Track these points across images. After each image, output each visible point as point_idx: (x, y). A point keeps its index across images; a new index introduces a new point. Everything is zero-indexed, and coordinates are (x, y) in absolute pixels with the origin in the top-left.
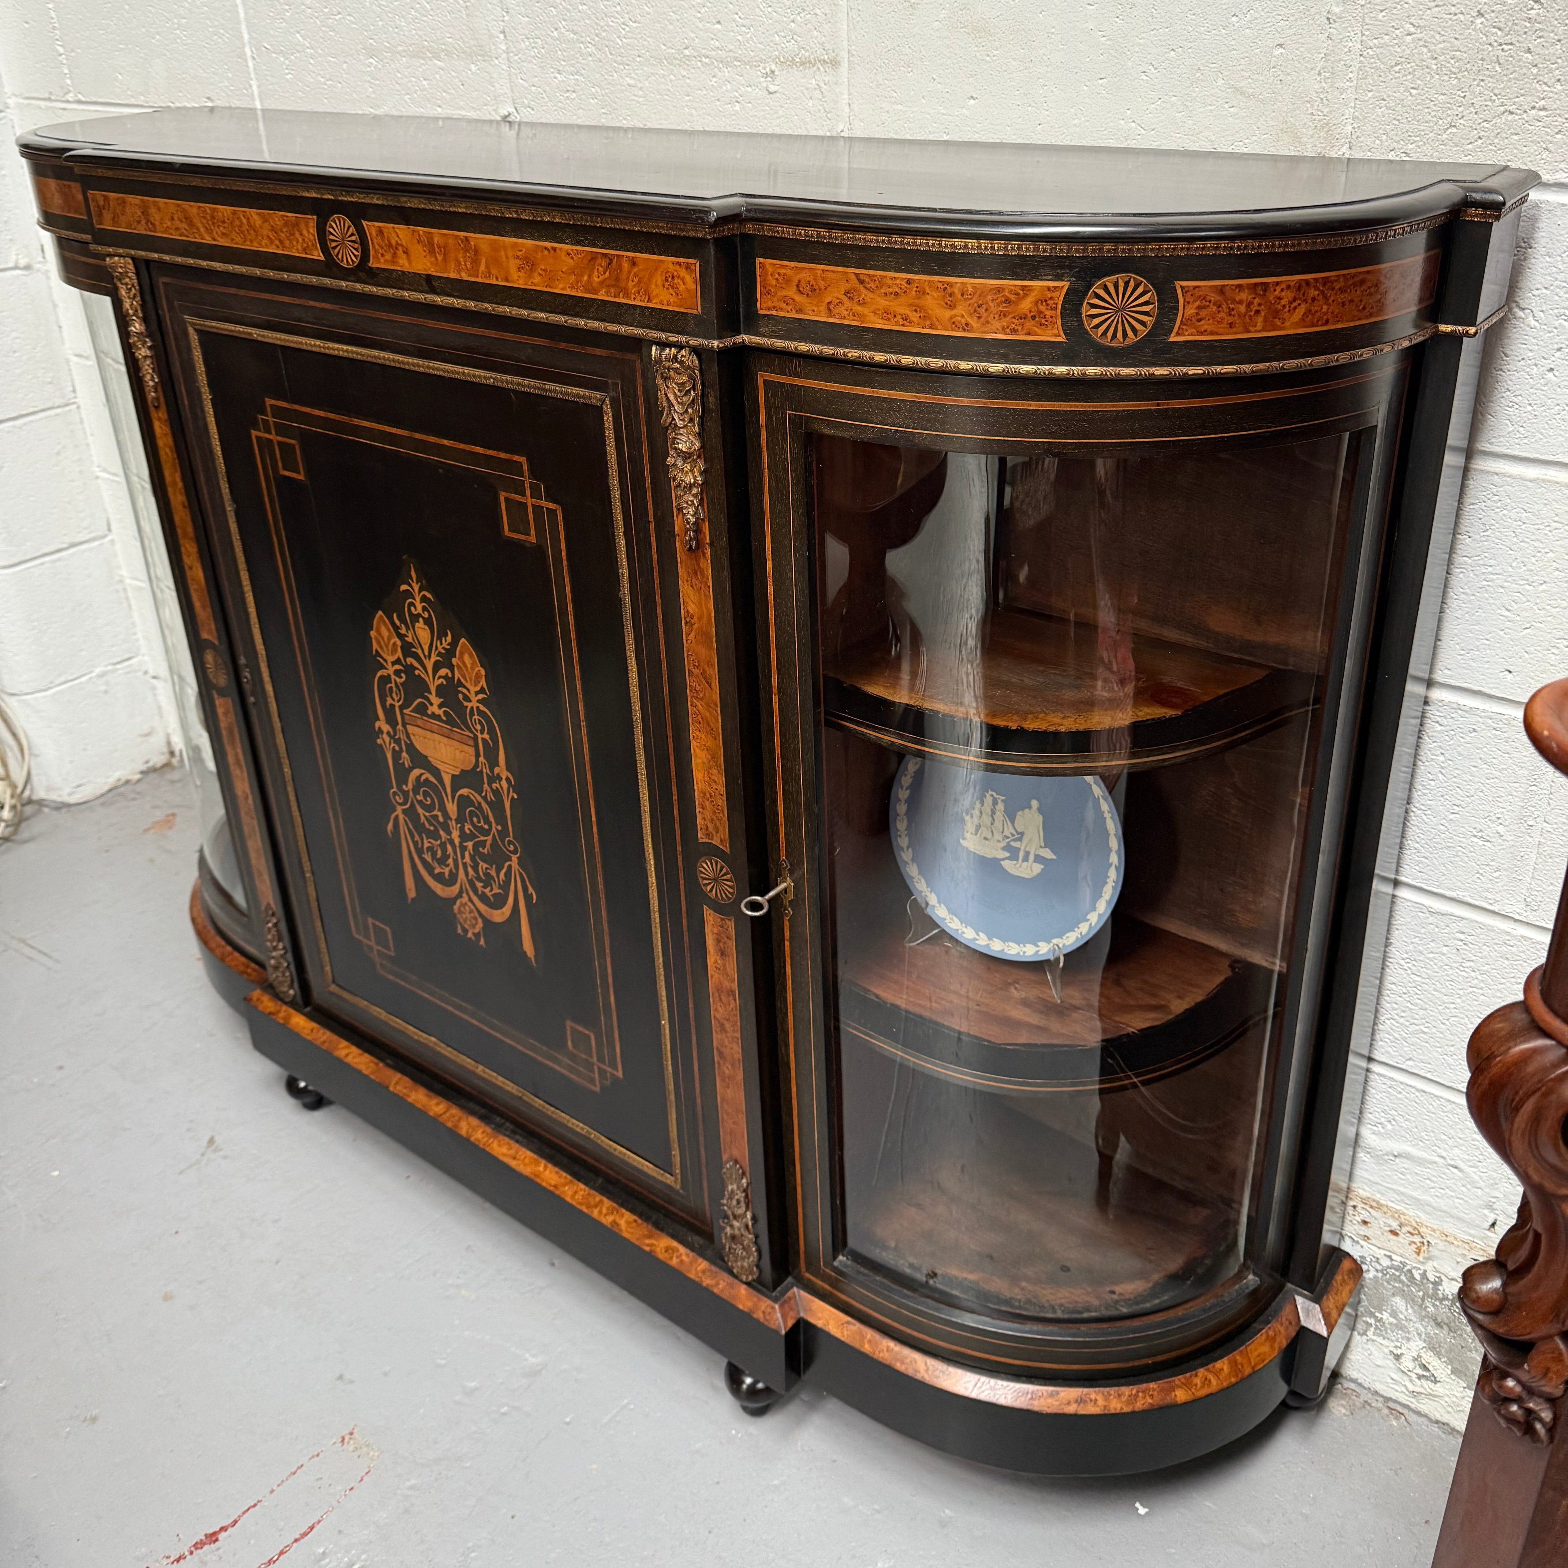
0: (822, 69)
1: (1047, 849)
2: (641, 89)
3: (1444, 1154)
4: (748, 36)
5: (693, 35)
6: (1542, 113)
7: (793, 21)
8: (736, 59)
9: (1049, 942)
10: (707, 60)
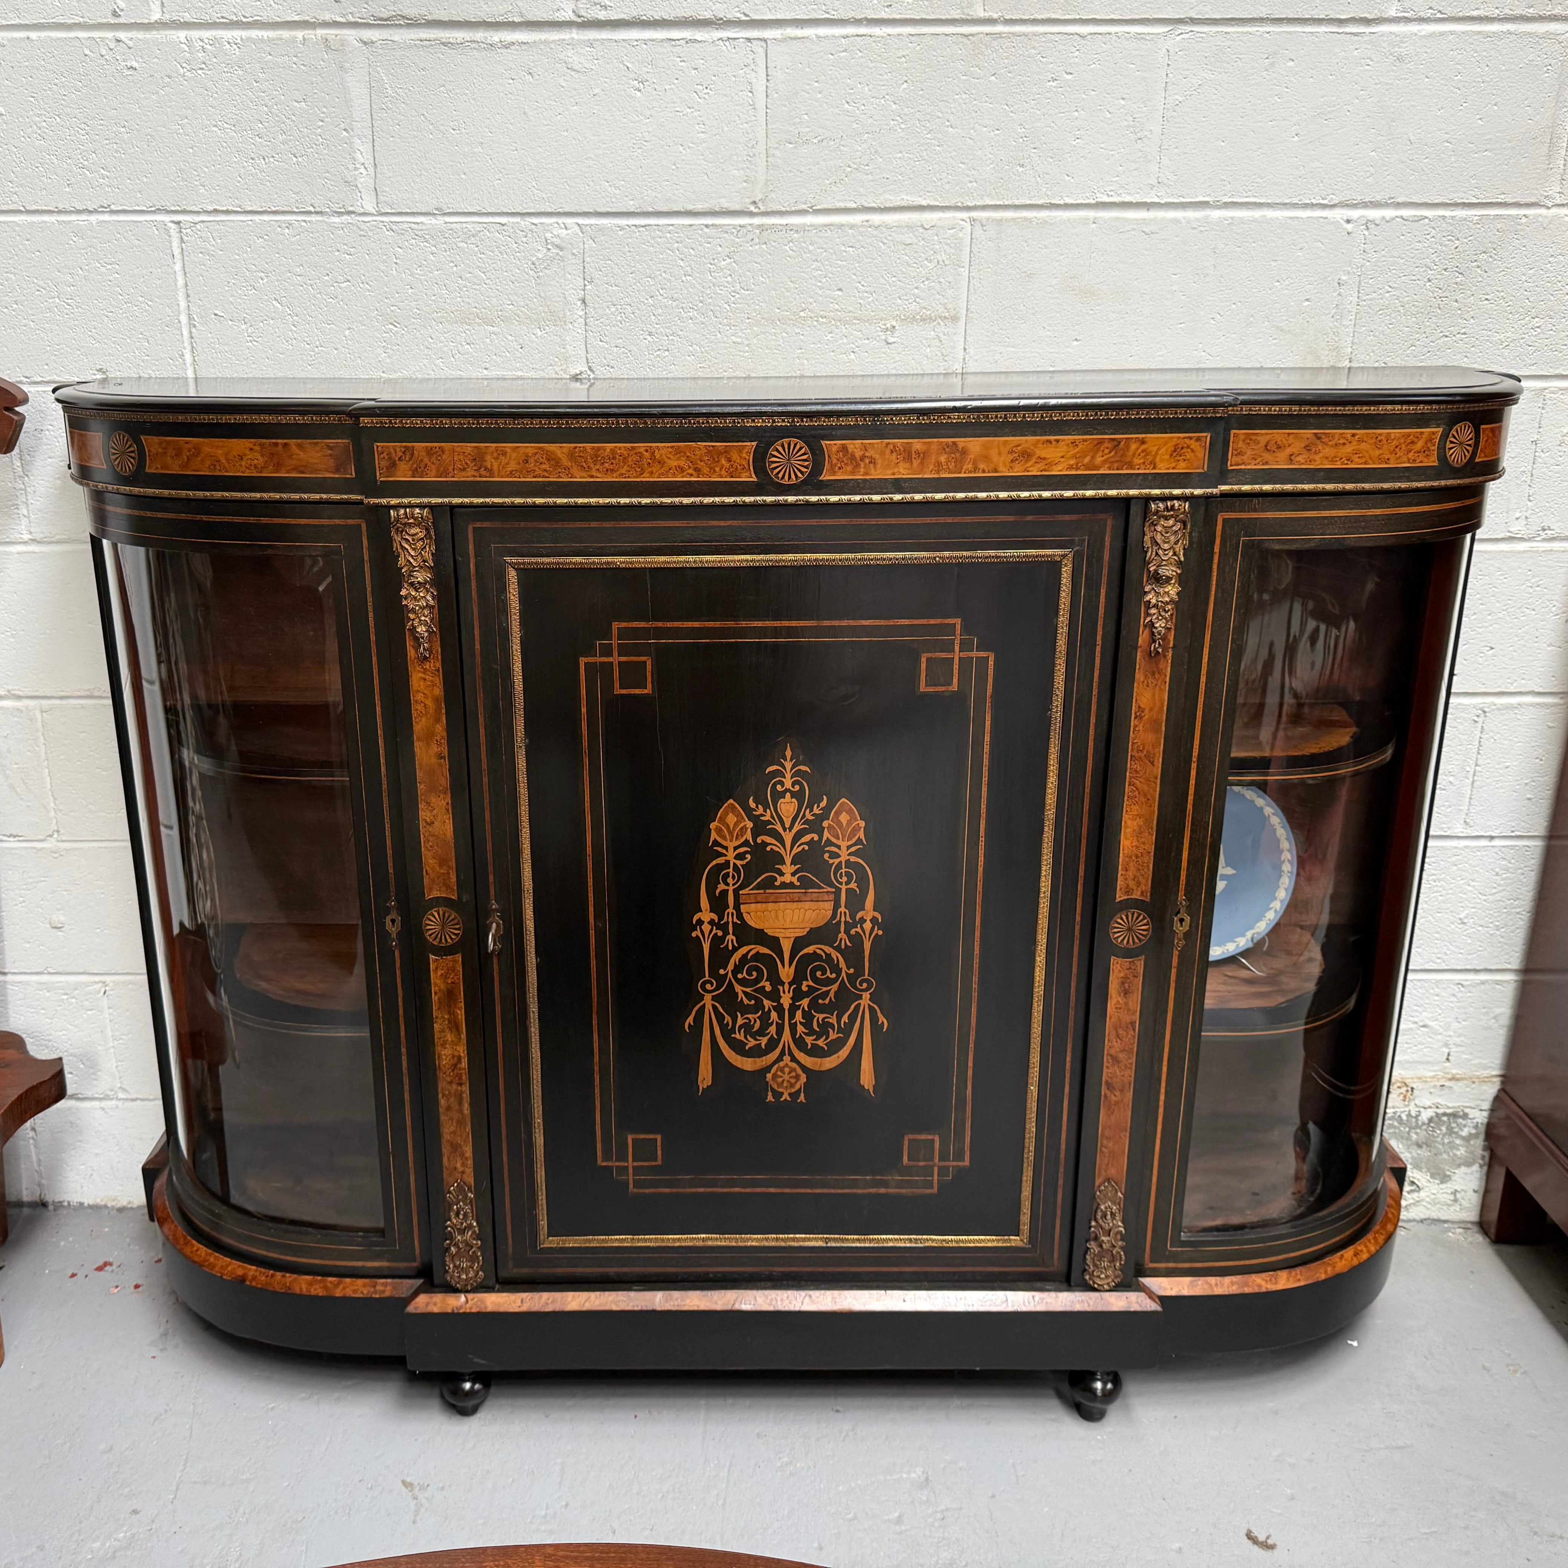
0: (942, 323)
1: (1229, 868)
2: (748, 345)
3: (1416, 1019)
4: (870, 300)
5: (811, 300)
6: (1464, 336)
8: (855, 318)
9: (1244, 935)
10: (824, 320)
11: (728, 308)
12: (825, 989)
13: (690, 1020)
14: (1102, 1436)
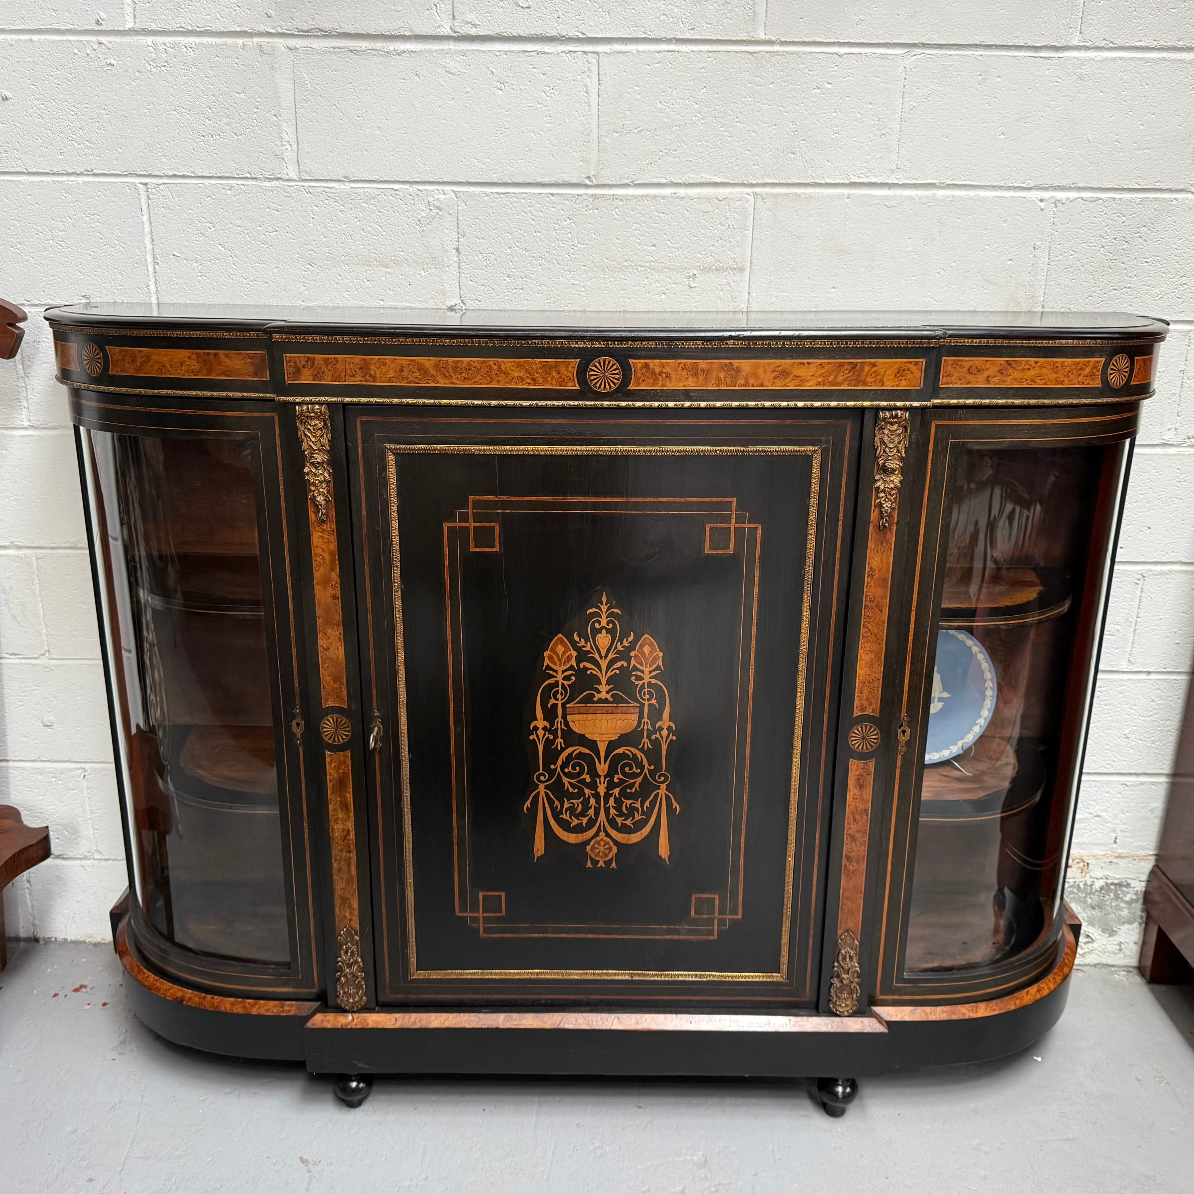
0: (732, 273)
1: (945, 693)
2: (583, 286)
4: (677, 254)
5: (632, 253)
7: (713, 246)
8: (666, 268)
9: (956, 744)
10: (642, 268)
11: (568, 257)
12: (632, 781)
13: (528, 804)
14: (841, 1128)
